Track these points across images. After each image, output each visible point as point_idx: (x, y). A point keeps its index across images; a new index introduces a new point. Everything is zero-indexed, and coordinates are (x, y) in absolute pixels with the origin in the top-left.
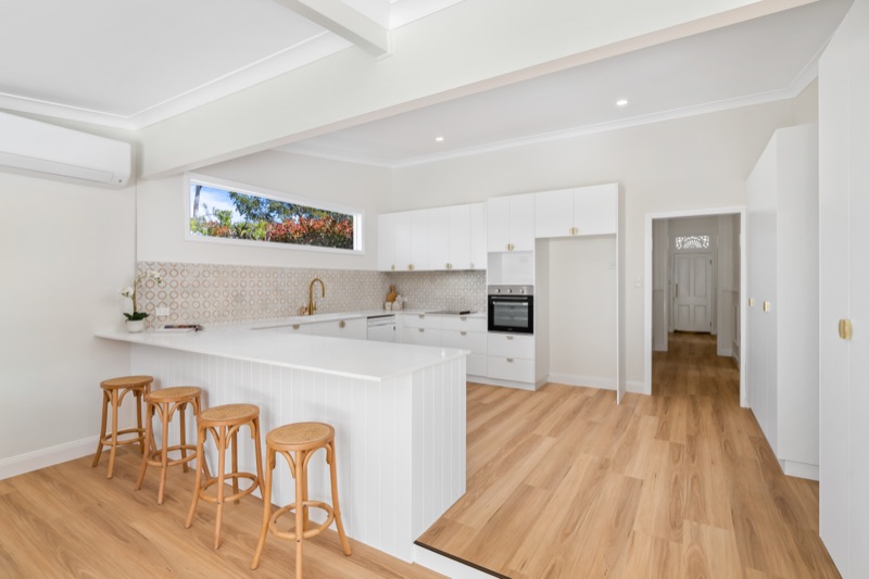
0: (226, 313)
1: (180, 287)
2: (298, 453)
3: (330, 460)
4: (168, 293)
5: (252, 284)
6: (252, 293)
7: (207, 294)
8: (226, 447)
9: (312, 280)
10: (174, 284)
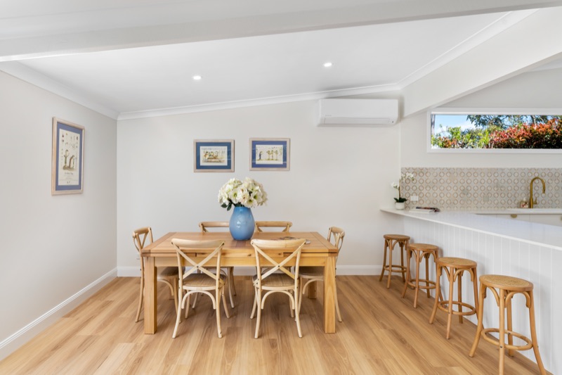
0: (456, 202)
1: (425, 183)
2: (502, 291)
3: (529, 304)
4: (418, 187)
5: (476, 181)
6: (476, 188)
7: (442, 188)
8: (454, 281)
9: (533, 177)
10: (421, 181)
